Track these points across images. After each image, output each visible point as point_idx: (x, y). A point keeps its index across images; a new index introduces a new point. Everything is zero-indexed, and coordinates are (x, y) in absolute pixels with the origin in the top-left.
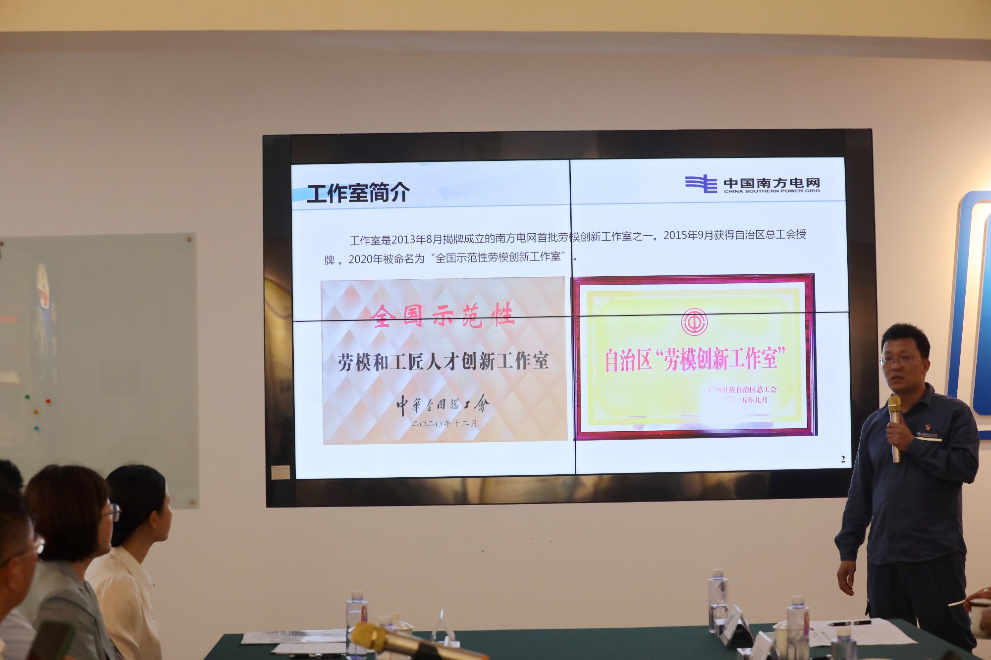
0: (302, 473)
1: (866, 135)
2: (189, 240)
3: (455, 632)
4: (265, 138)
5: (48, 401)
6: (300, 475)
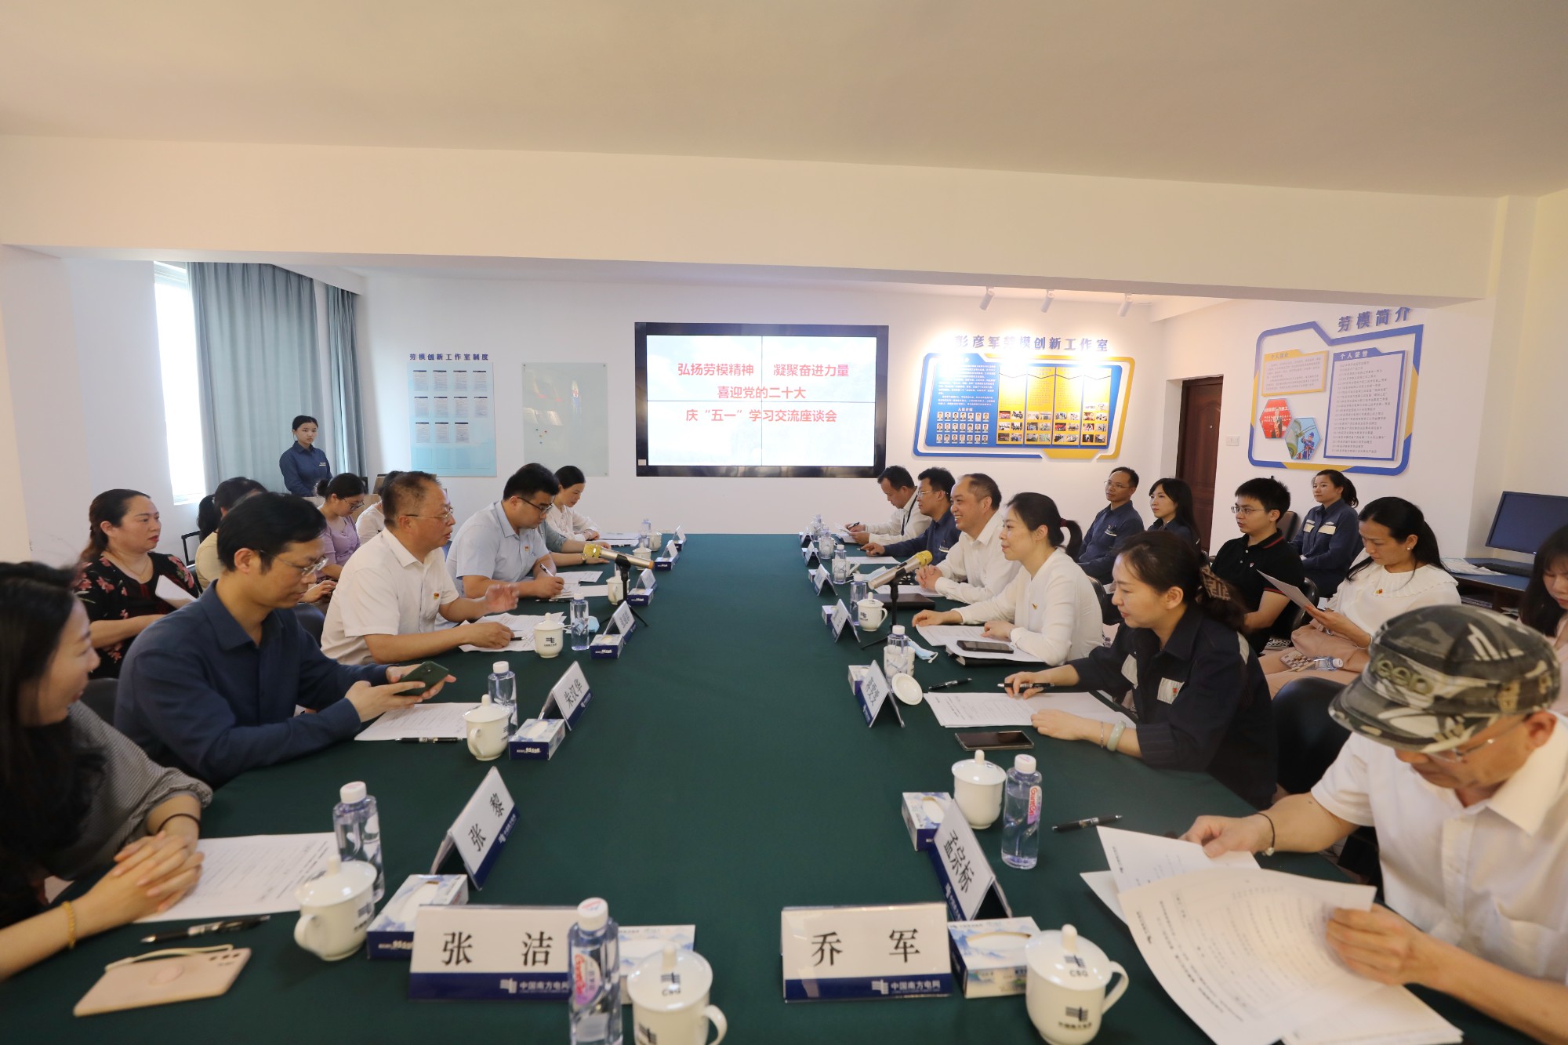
0: (651, 463)
2: (604, 366)
3: (685, 535)
4: (636, 324)
5: (546, 432)
6: (650, 464)
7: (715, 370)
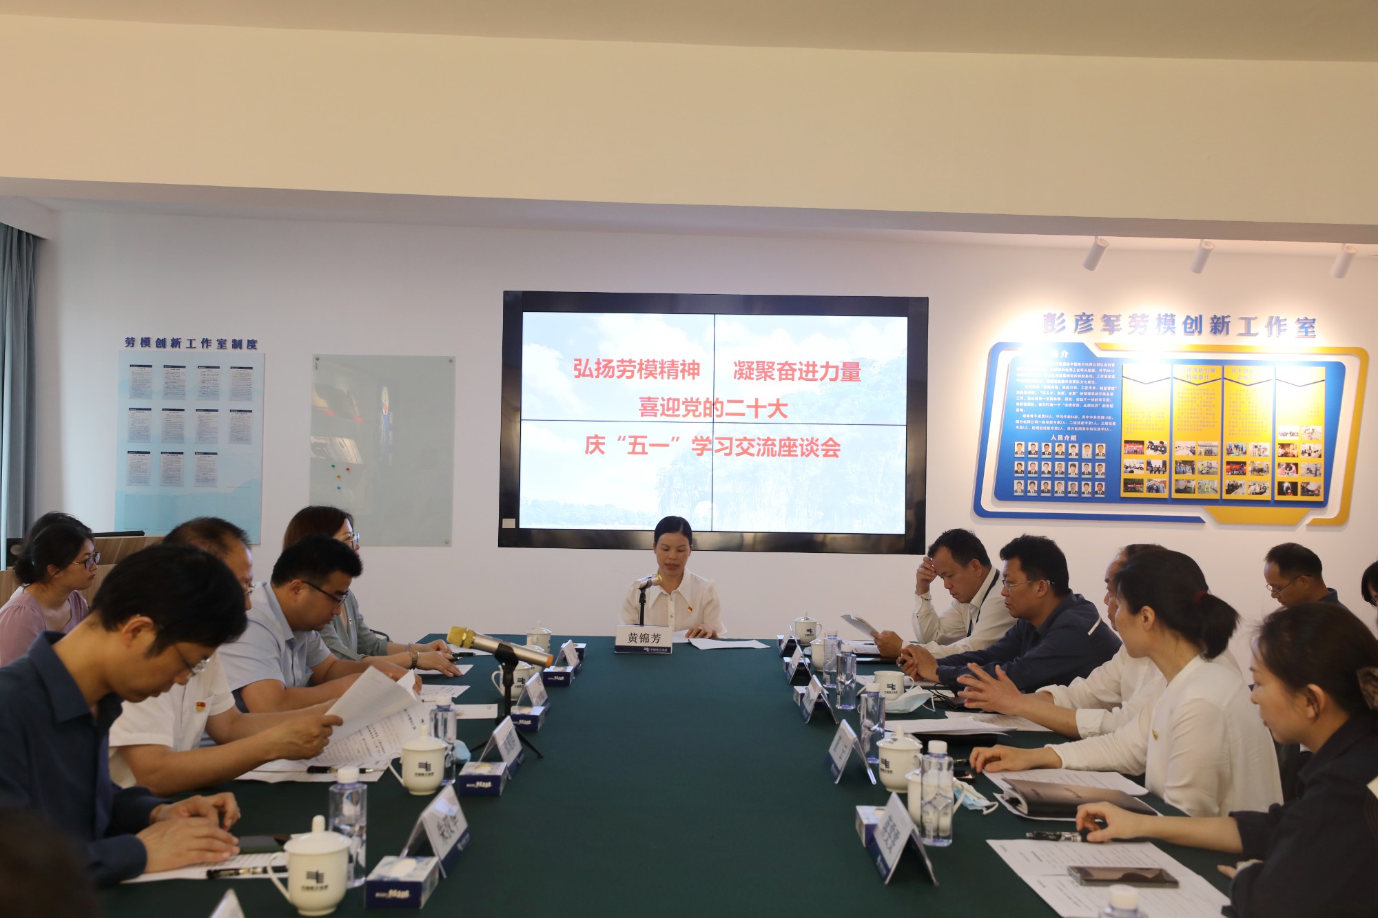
0: (524, 525)
1: (923, 302)
2: (451, 361)
3: (590, 637)
4: (506, 293)
5: (348, 469)
6: (521, 526)
7: (636, 371)
